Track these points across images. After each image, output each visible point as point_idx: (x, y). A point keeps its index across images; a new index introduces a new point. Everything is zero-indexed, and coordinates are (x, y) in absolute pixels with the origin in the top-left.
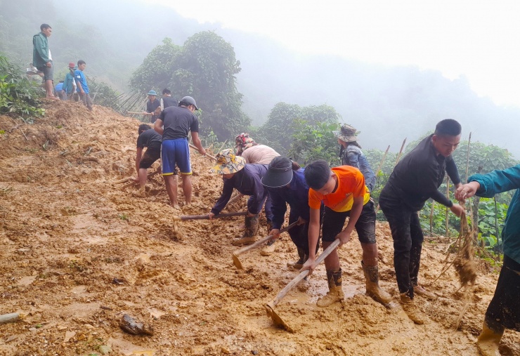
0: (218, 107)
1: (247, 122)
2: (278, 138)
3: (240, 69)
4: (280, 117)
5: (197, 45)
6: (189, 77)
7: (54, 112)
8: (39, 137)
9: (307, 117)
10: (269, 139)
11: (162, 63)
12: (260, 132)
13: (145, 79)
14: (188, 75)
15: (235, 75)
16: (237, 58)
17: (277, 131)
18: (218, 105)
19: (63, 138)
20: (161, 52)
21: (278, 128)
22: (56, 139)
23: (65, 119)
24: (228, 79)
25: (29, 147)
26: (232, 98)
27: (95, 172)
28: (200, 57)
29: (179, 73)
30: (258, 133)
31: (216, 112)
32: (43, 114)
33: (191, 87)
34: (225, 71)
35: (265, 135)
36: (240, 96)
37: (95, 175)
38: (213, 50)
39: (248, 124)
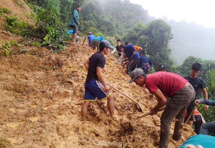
0: (158, 55)
1: (171, 63)
2: (187, 73)
3: (172, 38)
4: (190, 63)
5: (153, 25)
6: (147, 39)
7: (70, 49)
8: (54, 62)
9: (206, 65)
10: (181, 73)
11: (136, 32)
12: (177, 69)
13: (127, 39)
14: (146, 38)
15: (169, 40)
16: (172, 32)
17: (187, 70)
18: (158, 53)
19: (67, 64)
20: (136, 28)
21: (187, 68)
22: (62, 64)
23: (74, 53)
24: (165, 42)
25: (46, 67)
26: (166, 51)
27: (66, 92)
28: (154, 31)
29: (142, 37)
30: (176, 69)
31: (156, 57)
32: (64, 49)
33: (147, 44)
34: (165, 38)
35: (180, 71)
36: (170, 50)
37: (66, 95)
38: (161, 28)
39: (172, 64)
